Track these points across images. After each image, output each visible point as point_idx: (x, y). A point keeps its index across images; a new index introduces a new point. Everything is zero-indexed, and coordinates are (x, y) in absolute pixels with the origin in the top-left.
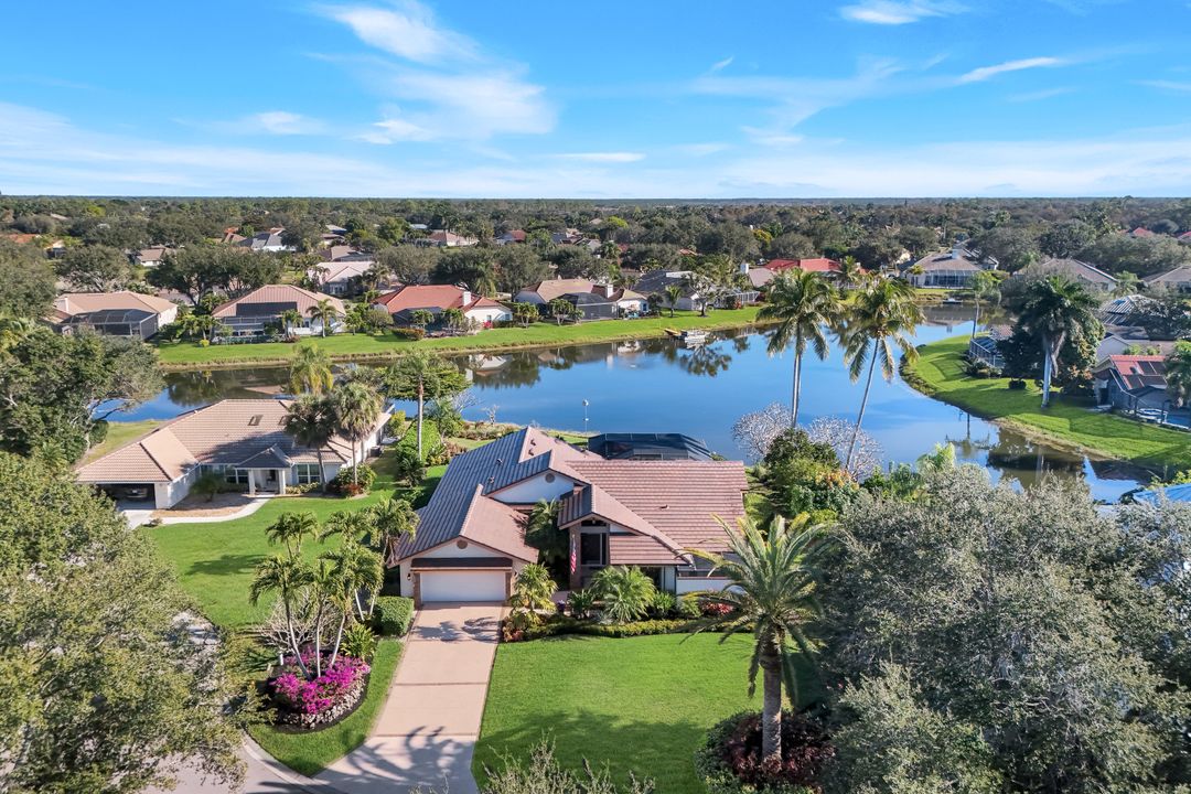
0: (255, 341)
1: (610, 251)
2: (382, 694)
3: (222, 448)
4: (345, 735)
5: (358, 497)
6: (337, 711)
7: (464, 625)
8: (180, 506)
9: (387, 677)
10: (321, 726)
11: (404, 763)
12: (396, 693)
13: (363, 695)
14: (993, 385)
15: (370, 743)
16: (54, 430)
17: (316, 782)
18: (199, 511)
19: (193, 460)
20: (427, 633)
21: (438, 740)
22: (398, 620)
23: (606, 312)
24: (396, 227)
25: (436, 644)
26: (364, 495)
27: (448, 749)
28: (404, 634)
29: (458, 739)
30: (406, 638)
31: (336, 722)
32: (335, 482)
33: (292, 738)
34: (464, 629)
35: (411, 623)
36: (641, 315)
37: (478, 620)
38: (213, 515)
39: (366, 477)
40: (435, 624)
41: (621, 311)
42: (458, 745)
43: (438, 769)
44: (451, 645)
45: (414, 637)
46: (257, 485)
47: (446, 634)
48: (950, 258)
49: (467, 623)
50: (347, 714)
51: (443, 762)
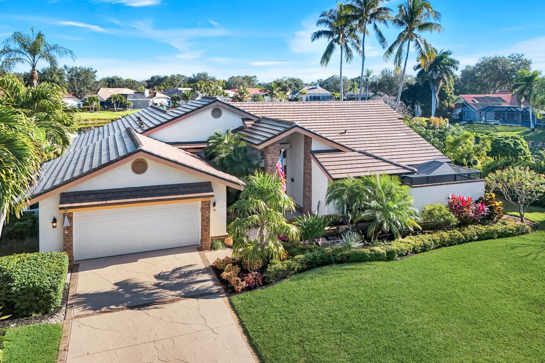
7: (156, 281)
20: (96, 301)
22: (47, 283)
28: (58, 309)
30: (61, 315)
34: (158, 286)
35: (66, 291)
37: (174, 271)
40: (107, 286)
48: (316, 88)
49: (158, 277)
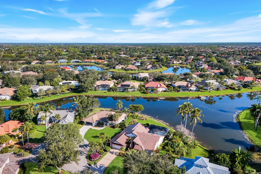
0: (122, 92)
1: (203, 70)
2: (101, 159)
3: (102, 118)
4: (95, 163)
5: (116, 129)
6: (95, 160)
8: (95, 126)
9: (103, 157)
10: (93, 161)
11: (98, 167)
12: (103, 159)
13: (99, 158)
14: (251, 122)
15: (97, 164)
16: (83, 113)
17: (90, 167)
18: (97, 127)
19: (98, 120)
20: (111, 152)
21: (103, 166)
22: (108, 150)
23: (188, 90)
24: (164, 59)
25: (111, 154)
26: (117, 129)
27: (104, 167)
29: (105, 166)
31: (95, 161)
32: (113, 126)
33: (90, 161)
35: (110, 150)
36: (195, 91)
37: (117, 152)
38: (98, 128)
39: (118, 126)
41: (191, 90)
42: (105, 167)
43: (101, 169)
44: (112, 154)
45: (109, 152)
46: (105, 124)
47: (112, 153)
49: (115, 152)
50: (96, 160)
51: (102, 168)
